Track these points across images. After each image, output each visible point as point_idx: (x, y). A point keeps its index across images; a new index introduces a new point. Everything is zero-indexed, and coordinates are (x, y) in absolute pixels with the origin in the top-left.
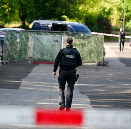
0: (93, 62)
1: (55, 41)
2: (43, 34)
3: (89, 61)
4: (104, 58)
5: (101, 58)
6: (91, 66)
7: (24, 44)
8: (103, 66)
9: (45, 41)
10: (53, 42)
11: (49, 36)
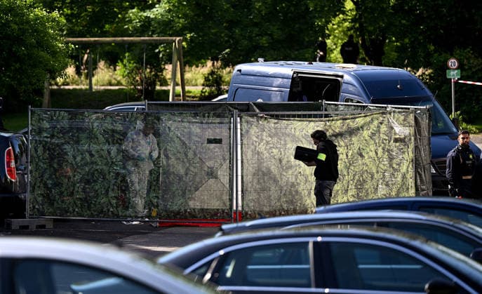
1: (210, 142)
9: (174, 141)
10: (202, 144)
11: (189, 122)
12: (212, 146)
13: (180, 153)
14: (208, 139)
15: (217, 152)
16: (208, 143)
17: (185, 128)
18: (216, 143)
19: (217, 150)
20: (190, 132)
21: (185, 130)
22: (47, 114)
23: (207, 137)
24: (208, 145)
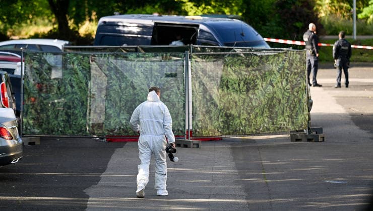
0: (279, 130)
1: (167, 76)
2: (132, 56)
3: (268, 129)
4: (309, 119)
5: (301, 119)
6: (275, 144)
7: (80, 88)
8: (309, 140)
9: (139, 75)
10: (161, 77)
11: (151, 61)
12: (169, 79)
13: (144, 84)
14: (166, 74)
15: (173, 84)
16: (166, 77)
17: (148, 65)
18: (172, 77)
19: (173, 82)
20: (151, 68)
21: (148, 67)
22: (36, 55)
23: (165, 72)
24: (166, 78)
